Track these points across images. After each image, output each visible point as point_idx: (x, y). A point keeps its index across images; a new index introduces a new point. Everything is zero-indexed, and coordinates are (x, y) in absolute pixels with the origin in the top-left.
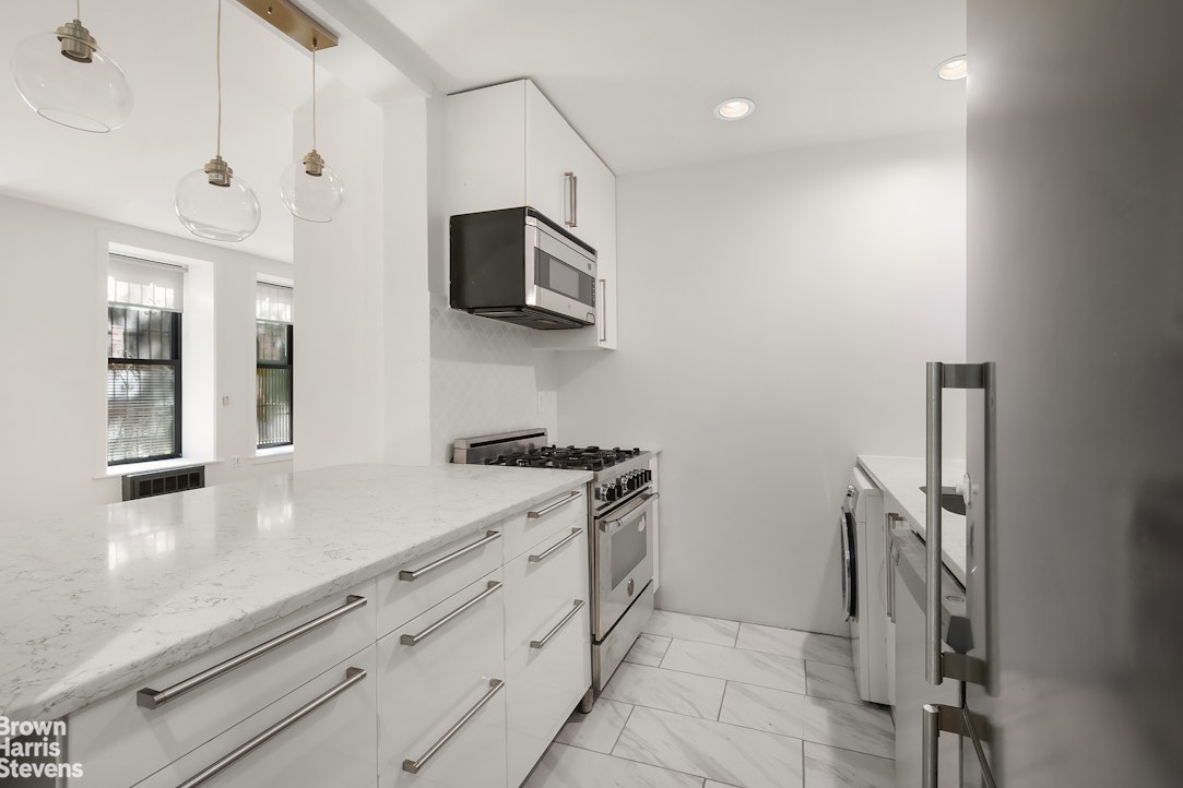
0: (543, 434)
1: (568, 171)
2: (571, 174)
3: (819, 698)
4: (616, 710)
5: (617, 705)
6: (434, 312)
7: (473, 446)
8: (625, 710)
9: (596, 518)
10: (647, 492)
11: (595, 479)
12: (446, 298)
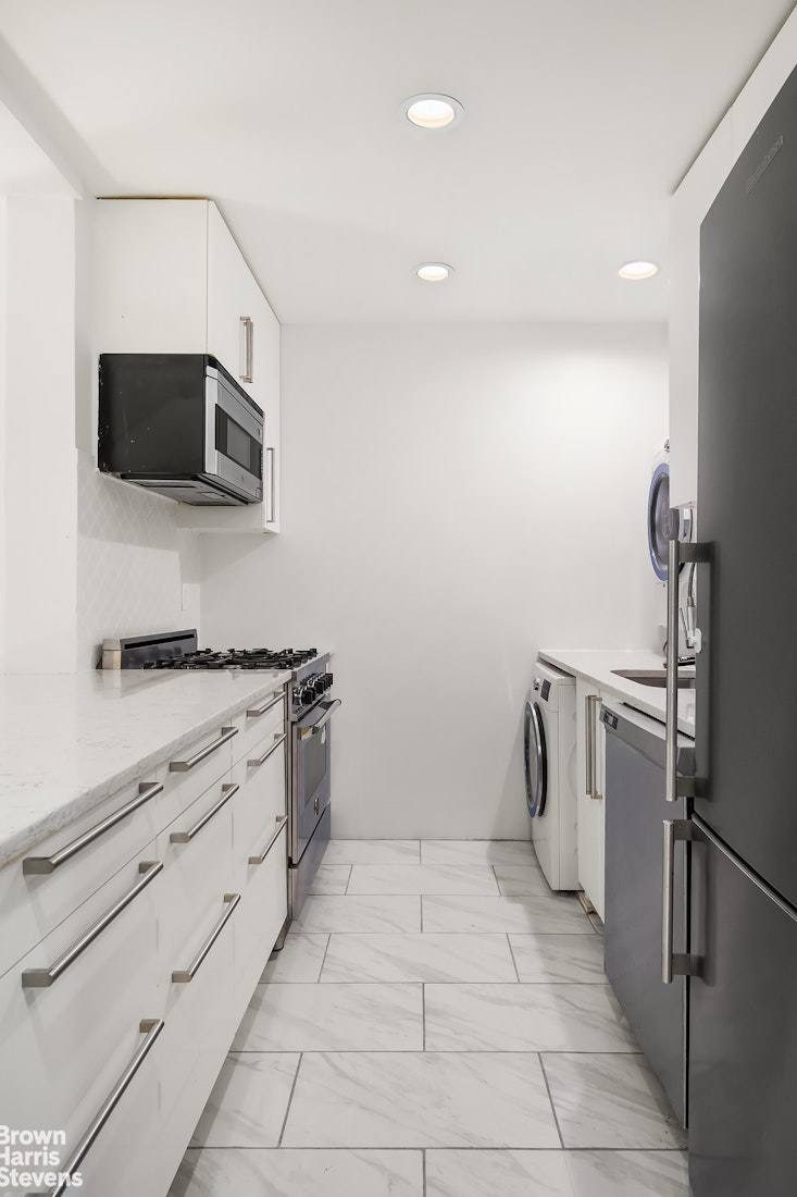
0: (192, 636)
1: (245, 315)
2: (248, 319)
3: (513, 896)
4: (310, 941)
5: (310, 936)
6: (82, 477)
7: (127, 647)
8: (322, 940)
9: (293, 723)
10: (325, 700)
11: (294, 678)
12: (93, 457)
